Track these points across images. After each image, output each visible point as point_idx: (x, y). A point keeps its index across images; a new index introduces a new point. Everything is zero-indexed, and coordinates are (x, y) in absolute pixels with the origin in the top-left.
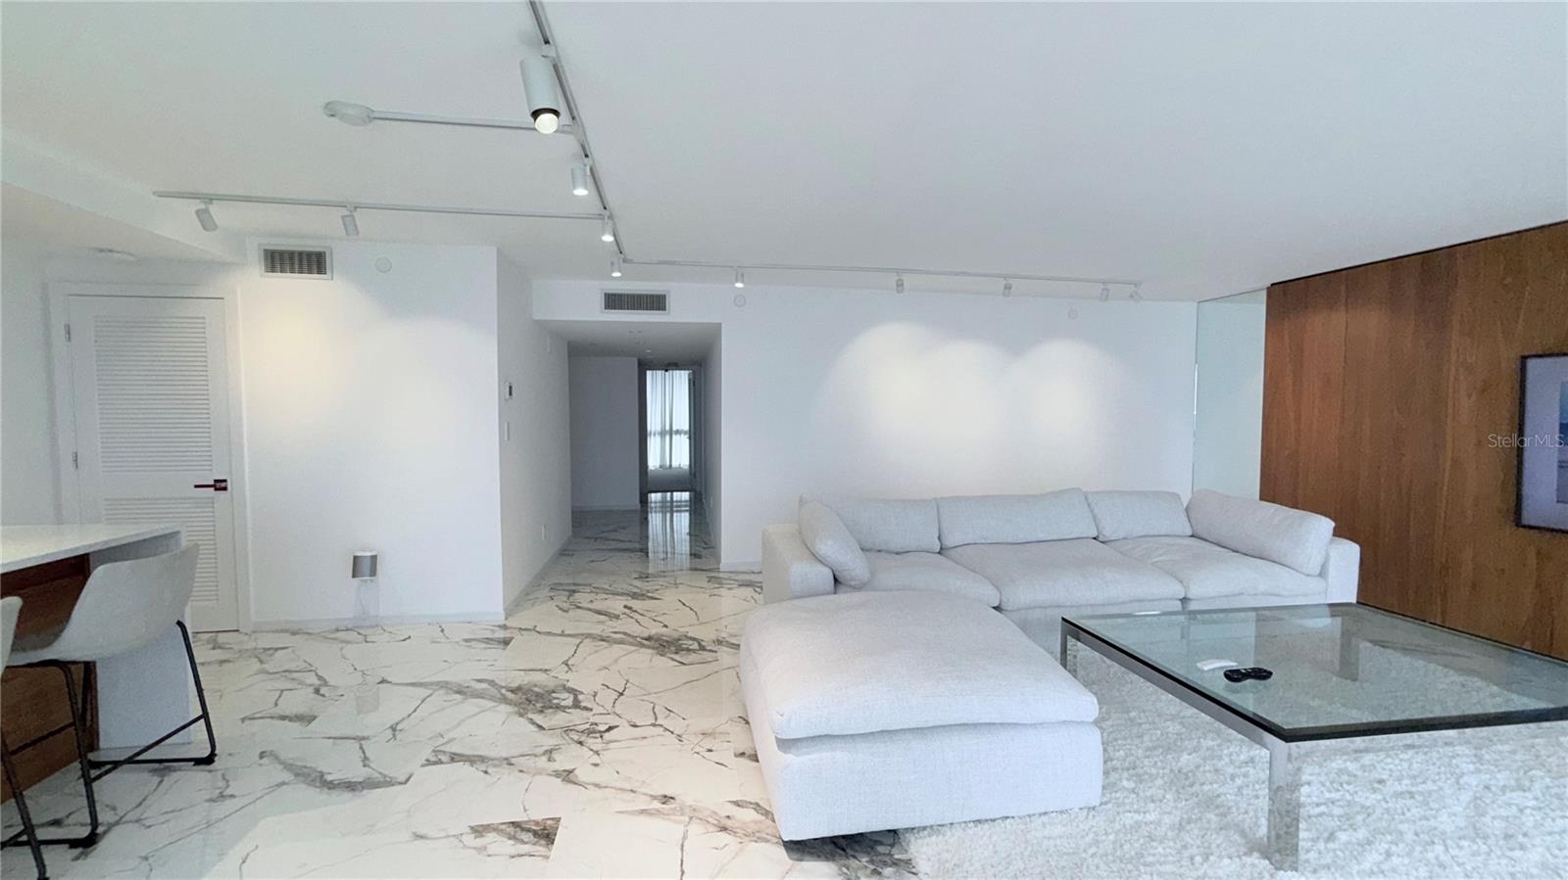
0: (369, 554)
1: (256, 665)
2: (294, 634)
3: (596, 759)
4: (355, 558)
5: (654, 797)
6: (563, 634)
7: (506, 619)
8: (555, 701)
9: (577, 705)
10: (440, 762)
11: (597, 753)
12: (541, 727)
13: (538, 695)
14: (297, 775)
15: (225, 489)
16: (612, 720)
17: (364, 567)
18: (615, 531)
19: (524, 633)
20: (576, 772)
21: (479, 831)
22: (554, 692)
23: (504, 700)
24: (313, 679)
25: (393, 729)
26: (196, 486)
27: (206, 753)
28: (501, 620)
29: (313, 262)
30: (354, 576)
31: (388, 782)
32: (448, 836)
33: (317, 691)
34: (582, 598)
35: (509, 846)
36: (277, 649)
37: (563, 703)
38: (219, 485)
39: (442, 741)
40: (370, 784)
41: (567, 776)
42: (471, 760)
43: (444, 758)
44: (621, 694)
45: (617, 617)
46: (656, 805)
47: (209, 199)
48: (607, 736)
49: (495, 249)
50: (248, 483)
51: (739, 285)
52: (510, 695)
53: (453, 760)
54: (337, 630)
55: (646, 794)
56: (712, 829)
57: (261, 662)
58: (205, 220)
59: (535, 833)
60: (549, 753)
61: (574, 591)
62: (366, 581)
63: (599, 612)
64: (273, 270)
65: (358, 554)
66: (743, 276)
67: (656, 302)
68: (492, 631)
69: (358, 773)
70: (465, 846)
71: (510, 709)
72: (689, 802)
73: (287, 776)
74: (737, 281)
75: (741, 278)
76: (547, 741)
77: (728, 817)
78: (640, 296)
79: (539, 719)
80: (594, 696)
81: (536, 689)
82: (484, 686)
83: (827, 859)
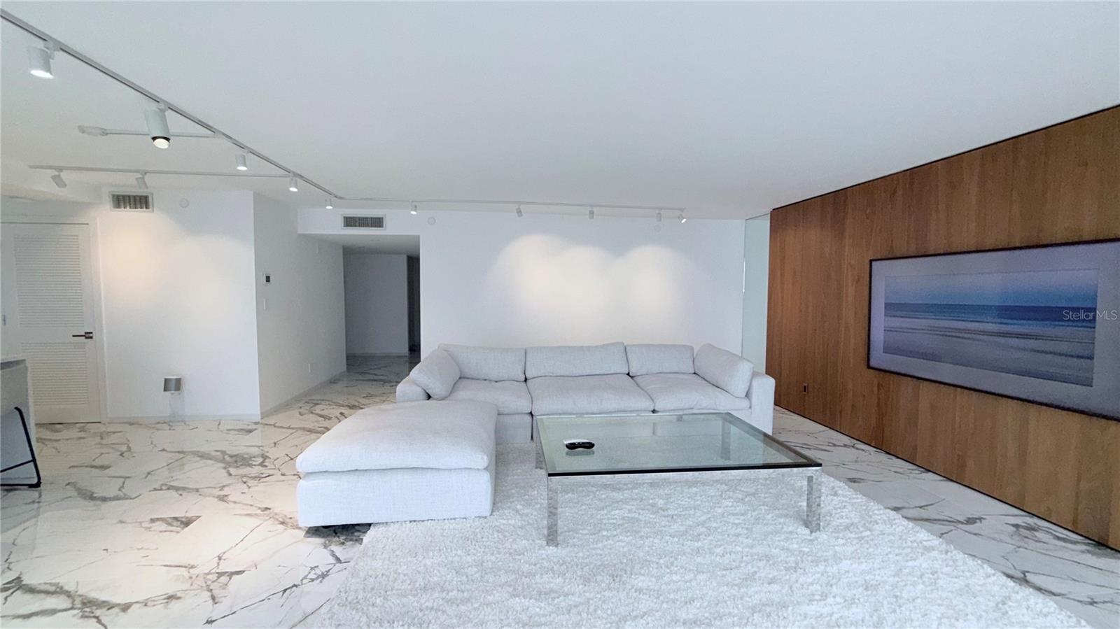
0: (175, 377)
1: (98, 440)
2: (131, 424)
3: (246, 490)
4: (166, 380)
5: (259, 508)
6: (289, 428)
7: (262, 419)
8: (251, 462)
9: (262, 464)
10: (161, 490)
11: (249, 487)
12: (230, 475)
13: (244, 459)
14: (79, 494)
15: (91, 338)
16: (271, 472)
17: (173, 385)
18: (379, 369)
19: (266, 426)
20: (229, 497)
21: (153, 521)
22: (254, 457)
23: (223, 461)
24: (124, 448)
25: (149, 473)
26: (74, 336)
27: (35, 481)
28: (258, 419)
29: (141, 202)
30: (165, 390)
31: (126, 498)
32: (136, 522)
33: (121, 455)
34: (318, 409)
35: (163, 527)
36: (114, 433)
37: (254, 463)
38: (88, 335)
39: (170, 479)
40: (117, 498)
41: (223, 498)
42: (177, 489)
43: (164, 488)
44: (292, 459)
45: (330, 418)
46: (259, 512)
47: (60, 169)
48: (262, 480)
49: (252, 192)
50: (105, 336)
51: (413, 213)
52: (227, 458)
53: (168, 489)
54: (158, 423)
55: (256, 507)
56: (277, 522)
57: (102, 439)
58: (58, 181)
59: (182, 522)
60: (222, 488)
61: (318, 404)
62: (172, 394)
63: (321, 416)
64: (118, 207)
65: (167, 377)
66: (416, 207)
67: (377, 222)
68: (249, 425)
69: (113, 492)
70: (142, 527)
71: (222, 465)
72: (277, 511)
73: (76, 494)
74: (412, 210)
75: (415, 208)
76: (228, 481)
77: (291, 518)
78: (367, 219)
79: (232, 471)
80: (275, 460)
81: (246, 456)
82: (218, 453)
83: (323, 537)
